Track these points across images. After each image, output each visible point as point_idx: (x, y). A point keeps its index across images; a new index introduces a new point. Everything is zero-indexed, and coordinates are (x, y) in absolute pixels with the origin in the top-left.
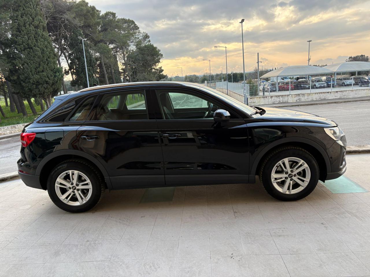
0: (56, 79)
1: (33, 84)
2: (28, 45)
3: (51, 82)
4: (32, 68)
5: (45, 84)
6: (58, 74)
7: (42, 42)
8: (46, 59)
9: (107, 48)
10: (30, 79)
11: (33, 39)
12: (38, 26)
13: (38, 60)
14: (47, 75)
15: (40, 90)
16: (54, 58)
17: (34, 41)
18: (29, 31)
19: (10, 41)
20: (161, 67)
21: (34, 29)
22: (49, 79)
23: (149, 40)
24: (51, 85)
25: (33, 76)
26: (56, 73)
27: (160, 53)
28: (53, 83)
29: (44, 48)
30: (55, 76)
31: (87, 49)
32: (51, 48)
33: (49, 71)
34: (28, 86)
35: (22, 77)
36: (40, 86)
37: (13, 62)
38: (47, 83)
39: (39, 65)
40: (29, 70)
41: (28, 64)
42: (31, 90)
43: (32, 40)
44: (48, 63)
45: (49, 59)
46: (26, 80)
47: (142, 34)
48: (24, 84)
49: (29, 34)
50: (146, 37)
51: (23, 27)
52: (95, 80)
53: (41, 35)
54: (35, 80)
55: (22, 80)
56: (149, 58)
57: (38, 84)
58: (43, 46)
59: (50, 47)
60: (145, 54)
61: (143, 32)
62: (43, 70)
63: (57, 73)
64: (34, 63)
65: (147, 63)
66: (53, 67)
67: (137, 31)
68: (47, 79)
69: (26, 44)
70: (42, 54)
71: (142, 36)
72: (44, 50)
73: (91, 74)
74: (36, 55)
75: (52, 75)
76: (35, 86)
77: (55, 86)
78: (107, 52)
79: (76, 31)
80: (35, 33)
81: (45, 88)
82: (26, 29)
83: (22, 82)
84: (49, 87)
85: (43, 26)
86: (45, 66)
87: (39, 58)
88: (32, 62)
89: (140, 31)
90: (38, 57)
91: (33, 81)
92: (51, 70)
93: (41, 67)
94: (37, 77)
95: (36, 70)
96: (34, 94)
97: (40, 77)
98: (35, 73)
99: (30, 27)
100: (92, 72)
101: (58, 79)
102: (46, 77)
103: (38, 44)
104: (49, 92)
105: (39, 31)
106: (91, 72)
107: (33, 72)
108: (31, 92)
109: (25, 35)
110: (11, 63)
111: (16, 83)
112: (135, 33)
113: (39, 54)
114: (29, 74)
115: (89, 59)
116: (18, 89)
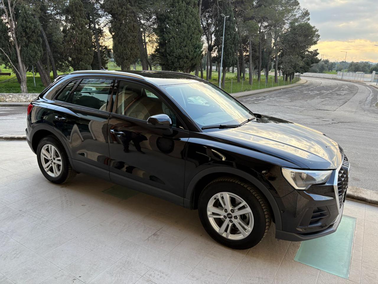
0: (195, 54)
1: (176, 57)
2: (178, 20)
3: (191, 57)
4: (178, 42)
5: (185, 59)
6: (198, 50)
7: (190, 18)
8: (190, 34)
9: (255, 25)
10: (174, 53)
11: (183, 16)
12: (190, 3)
13: (184, 35)
14: (188, 50)
15: (180, 64)
16: (198, 34)
17: (183, 17)
18: (181, 7)
19: (164, 16)
20: (317, 50)
21: (185, 6)
22: (189, 54)
23: (308, 17)
24: (190, 59)
25: (177, 50)
26: (196, 48)
27: (316, 33)
28: (192, 58)
29: (191, 24)
30: (195, 52)
31: (233, 27)
32: (198, 24)
33: (191, 46)
34: (171, 59)
35: (168, 50)
36: (180, 60)
37: (164, 36)
38: (187, 57)
39: (184, 40)
40: (174, 45)
41: (174, 38)
42: (173, 63)
43: (181, 16)
44: (191, 39)
45: (193, 35)
46: (170, 53)
47: (302, 11)
48: (168, 57)
49: (180, 10)
50: (306, 14)
51: (176, 3)
52: (235, 58)
53: (190, 11)
54: (177, 54)
55: (168, 53)
56: (300, 39)
57: (180, 58)
58: (190, 22)
59: (196, 23)
60: (297, 34)
61: (303, 9)
62: (186, 45)
63: (198, 48)
64: (180, 38)
65: (297, 44)
66: (195, 43)
67: (297, 7)
68: (188, 54)
69: (176, 20)
70: (188, 30)
71: (301, 13)
72: (190, 26)
73: (232, 52)
74: (182, 30)
75: (193, 50)
76: (177, 59)
77: (194, 62)
78: (254, 30)
79: (227, 7)
80: (186, 9)
81: (184, 62)
82: (179, 5)
83: (167, 55)
84: (188, 61)
85: (194, 2)
86: (189, 41)
87: (184, 34)
88: (178, 36)
89: (300, 8)
90: (184, 32)
91: (176, 55)
92: (193, 46)
93: (185, 43)
94: (179, 51)
95: (180, 44)
96: (175, 67)
97: (182, 52)
98: (178, 48)
99: (182, 3)
100: (234, 50)
101: (197, 55)
102: (188, 51)
103: (187, 20)
104: (187, 66)
105: (189, 7)
106: (232, 50)
107: (177, 46)
108: (173, 64)
109: (177, 11)
110: (162, 37)
111: (163, 56)
112: (293, 10)
113: (186, 29)
114: (174, 48)
115: (233, 37)
116: (164, 60)
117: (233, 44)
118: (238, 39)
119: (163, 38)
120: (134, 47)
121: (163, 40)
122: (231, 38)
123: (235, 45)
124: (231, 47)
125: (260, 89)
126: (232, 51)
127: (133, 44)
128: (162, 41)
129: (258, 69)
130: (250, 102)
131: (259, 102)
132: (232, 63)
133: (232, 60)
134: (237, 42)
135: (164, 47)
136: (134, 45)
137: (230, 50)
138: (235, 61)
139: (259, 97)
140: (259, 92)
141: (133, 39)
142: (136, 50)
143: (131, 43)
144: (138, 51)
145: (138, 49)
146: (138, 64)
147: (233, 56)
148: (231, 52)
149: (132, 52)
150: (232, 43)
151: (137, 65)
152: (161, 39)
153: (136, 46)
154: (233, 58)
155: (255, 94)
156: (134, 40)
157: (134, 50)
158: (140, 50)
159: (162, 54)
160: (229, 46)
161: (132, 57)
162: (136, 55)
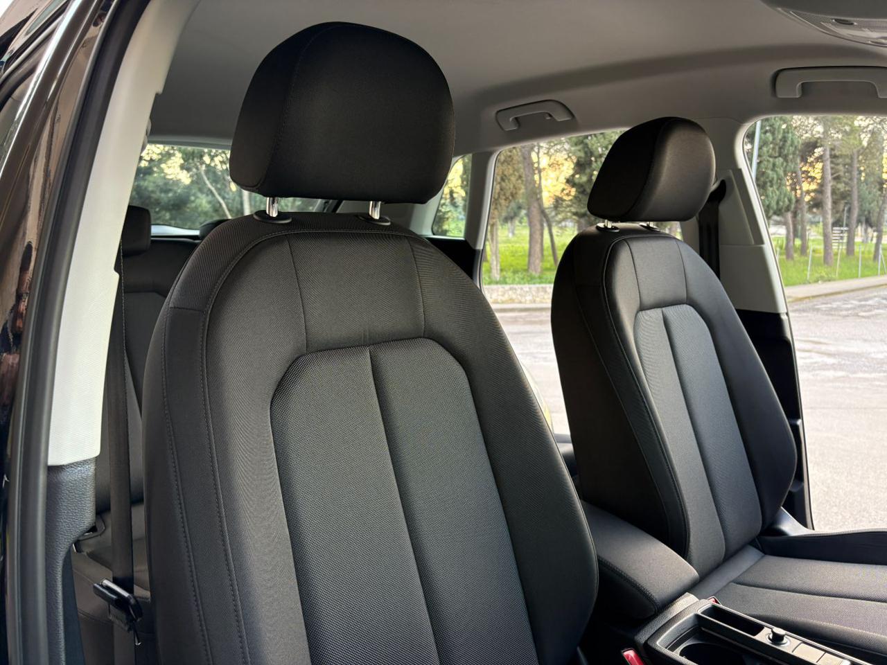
115: (780, 137)
117: (780, 156)
118: (796, 143)
119: (586, 149)
120: (511, 171)
121: (586, 153)
122: (774, 139)
123: (785, 158)
124: (774, 165)
125: (863, 276)
126: (778, 174)
127: (509, 164)
128: (582, 154)
129: (847, 225)
130: (844, 313)
131: (873, 313)
132: (775, 207)
133: (776, 198)
134: (791, 151)
135: (588, 171)
136: (510, 167)
137: (770, 172)
138: (784, 202)
139: (866, 300)
140: (862, 286)
141: (509, 154)
142: (513, 179)
143: (502, 163)
144: (520, 181)
145: (520, 177)
146: (521, 222)
147: (778, 189)
148: (773, 179)
149: (503, 184)
150: (777, 154)
151: (518, 226)
152: (580, 151)
153: (514, 171)
154: (777, 192)
155: (853, 291)
156: (510, 156)
157: (509, 180)
158: (524, 179)
159: (582, 189)
160: (768, 161)
161: (504, 197)
162: (514, 192)
